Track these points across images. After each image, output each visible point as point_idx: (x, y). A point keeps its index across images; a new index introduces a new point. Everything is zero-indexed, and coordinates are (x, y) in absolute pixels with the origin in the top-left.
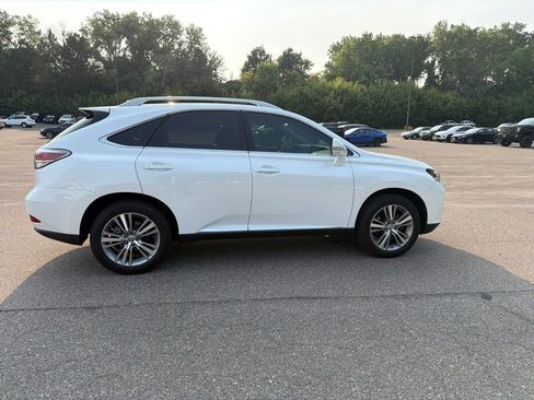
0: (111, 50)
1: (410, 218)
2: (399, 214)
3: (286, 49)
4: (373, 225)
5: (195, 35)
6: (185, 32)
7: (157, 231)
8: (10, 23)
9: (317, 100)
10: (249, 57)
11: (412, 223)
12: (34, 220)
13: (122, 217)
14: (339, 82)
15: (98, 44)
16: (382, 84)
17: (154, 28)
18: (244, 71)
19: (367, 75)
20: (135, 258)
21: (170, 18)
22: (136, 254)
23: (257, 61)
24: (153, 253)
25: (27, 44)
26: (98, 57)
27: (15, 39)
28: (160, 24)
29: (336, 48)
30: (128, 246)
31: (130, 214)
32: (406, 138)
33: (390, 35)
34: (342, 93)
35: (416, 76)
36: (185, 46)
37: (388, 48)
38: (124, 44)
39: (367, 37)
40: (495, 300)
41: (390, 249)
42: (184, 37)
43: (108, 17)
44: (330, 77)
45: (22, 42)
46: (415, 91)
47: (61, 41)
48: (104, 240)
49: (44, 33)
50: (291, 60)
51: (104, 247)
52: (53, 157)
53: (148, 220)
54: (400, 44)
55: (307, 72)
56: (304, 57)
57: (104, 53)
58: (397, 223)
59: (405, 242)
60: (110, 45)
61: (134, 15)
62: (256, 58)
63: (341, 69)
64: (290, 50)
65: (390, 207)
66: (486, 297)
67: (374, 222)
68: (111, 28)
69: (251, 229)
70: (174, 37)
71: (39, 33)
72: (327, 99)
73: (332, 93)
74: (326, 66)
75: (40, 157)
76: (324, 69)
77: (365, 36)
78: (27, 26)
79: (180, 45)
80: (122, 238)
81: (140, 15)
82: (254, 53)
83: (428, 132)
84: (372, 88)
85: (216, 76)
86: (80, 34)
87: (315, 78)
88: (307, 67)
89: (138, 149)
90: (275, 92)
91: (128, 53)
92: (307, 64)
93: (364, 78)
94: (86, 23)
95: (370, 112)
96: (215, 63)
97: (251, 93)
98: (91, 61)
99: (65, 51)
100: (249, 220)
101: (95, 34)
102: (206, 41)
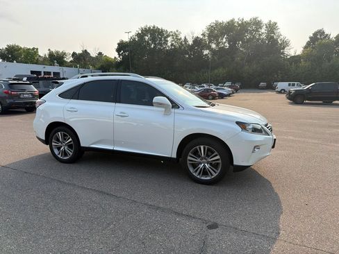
0: (218, 44)
1: (218, 157)
4: (189, 158)
5: (272, 27)
6: (264, 27)
7: (72, 143)
8: (168, 36)
10: (311, 38)
11: (220, 161)
13: (59, 134)
15: (210, 42)
17: (244, 26)
18: (305, 48)
20: (65, 156)
21: (255, 19)
22: (65, 153)
23: (317, 39)
24: (71, 154)
25: (174, 46)
26: (209, 48)
27: (169, 44)
28: (247, 24)
30: (62, 149)
31: (62, 133)
36: (264, 36)
38: (224, 40)
42: (263, 30)
43: (217, 24)
45: (172, 45)
48: (53, 144)
49: (183, 38)
53: (69, 137)
57: (214, 46)
58: (209, 160)
59: (215, 175)
60: (217, 40)
61: (232, 21)
65: (202, 147)
67: (191, 156)
68: (217, 31)
69: (115, 149)
70: (257, 31)
71: (181, 39)
78: (176, 36)
79: (260, 35)
80: (60, 144)
81: (236, 20)
82: (315, 34)
85: (283, 53)
86: (201, 37)
90: (329, 61)
91: (227, 44)
94: (205, 30)
96: (285, 44)
97: (308, 64)
98: (206, 52)
99: (191, 47)
100: (114, 144)
101: (209, 36)
102: (279, 30)
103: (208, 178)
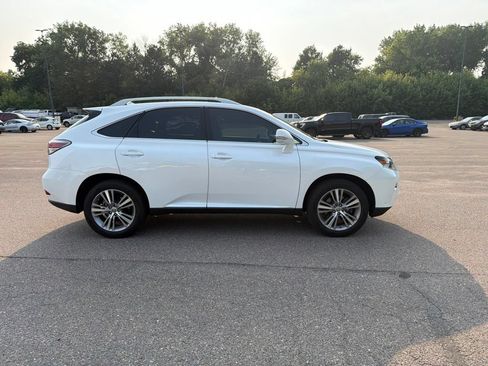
0: (183, 57)
1: (357, 201)
2: (346, 197)
3: (336, 46)
4: (320, 207)
5: (254, 40)
6: (244, 37)
7: (133, 204)
8: (106, 40)
9: (366, 93)
10: (301, 56)
11: (359, 206)
12: (48, 193)
13: (107, 192)
14: (388, 75)
15: (172, 53)
16: (434, 74)
17: (218, 35)
18: (296, 69)
19: (418, 67)
20: (117, 226)
21: (232, 26)
22: (118, 222)
23: (308, 59)
24: (130, 222)
25: (118, 57)
26: (173, 64)
27: (109, 53)
28: (223, 32)
29: (387, 43)
30: (111, 216)
31: (112, 191)
32: (454, 128)
33: (445, 25)
34: (391, 85)
35: (473, 65)
36: (244, 50)
37: (441, 39)
38: (192, 52)
39: (419, 30)
41: (338, 229)
42: (243, 42)
43: (181, 30)
44: (379, 71)
45: (114, 55)
46: (470, 81)
47: (143, 52)
48: (93, 210)
49: (131, 46)
50: (341, 57)
51: (94, 215)
52: (59, 146)
53: (126, 195)
54: (455, 34)
55: (357, 67)
56: (354, 53)
57: (177, 60)
58: (344, 206)
59: (353, 223)
60: (182, 53)
61: (201, 25)
62: (308, 57)
63: (392, 63)
64: (340, 47)
65: (337, 191)
66: (404, 275)
67: (322, 204)
68: (182, 39)
69: (209, 206)
70: (235, 42)
71: (127, 47)
72: (376, 91)
73: (381, 86)
74: (377, 60)
75: (51, 146)
76: (374, 63)
77: (417, 28)
78: (118, 41)
79: (240, 49)
80: (107, 209)
81: (206, 25)
82: (306, 52)
83: (477, 122)
84: (423, 80)
85: (270, 75)
86: (159, 45)
87: (365, 72)
88: (356, 62)
89: (120, 139)
90: (324, 87)
91: (196, 59)
92: (357, 59)
93: (415, 70)
94: (164, 36)
95: (421, 103)
96: (271, 63)
97: (301, 89)
98: (167, 68)
99: (146, 60)
100: (207, 198)
101: (170, 45)
102: (262, 44)
103: (345, 228)
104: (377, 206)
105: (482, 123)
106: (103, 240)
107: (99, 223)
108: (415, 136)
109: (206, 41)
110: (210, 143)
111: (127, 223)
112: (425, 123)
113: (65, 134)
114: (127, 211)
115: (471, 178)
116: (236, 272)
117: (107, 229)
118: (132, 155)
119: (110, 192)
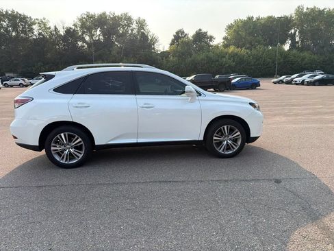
0: (91, 36)
1: (239, 133)
2: (231, 131)
4: (215, 138)
5: (141, 24)
6: (135, 22)
7: (82, 143)
8: (34, 23)
9: (218, 61)
10: (175, 36)
11: (240, 136)
12: (15, 138)
13: (62, 135)
14: (232, 49)
15: (83, 33)
16: (260, 48)
17: (116, 21)
18: (171, 44)
19: (250, 43)
20: (70, 159)
21: (126, 15)
22: (71, 156)
24: (81, 156)
25: (43, 35)
26: (84, 41)
27: (36, 33)
28: (120, 18)
29: (230, 27)
30: (66, 152)
31: (66, 133)
32: (275, 83)
33: (266, 16)
34: (234, 55)
35: (283, 42)
36: (135, 31)
37: (264, 25)
38: (98, 33)
39: (250, 19)
40: (283, 183)
41: (226, 153)
42: (134, 26)
43: (90, 17)
44: (226, 46)
45: (40, 34)
46: (282, 52)
47: (62, 32)
48: (52, 148)
49: (53, 28)
50: (201, 36)
51: (53, 152)
52: (23, 102)
53: (77, 137)
54: (272, 22)
55: (211, 43)
56: (209, 34)
57: (87, 38)
58: (230, 137)
59: (236, 148)
60: (91, 33)
61: (104, 14)
62: (179, 37)
63: (233, 40)
64: (200, 30)
65: (225, 127)
66: (278, 181)
67: (216, 136)
68: (91, 22)
69: (139, 141)
70: (128, 26)
71: (49, 28)
72: (224, 60)
73: (227, 56)
74: (224, 39)
75: (17, 101)
76: (222, 41)
77: (249, 18)
78: (43, 24)
79: (132, 30)
80: (63, 147)
81: (108, 13)
82: (177, 33)
83: (289, 79)
84: (254, 51)
85: (154, 49)
86: (73, 27)
87: (217, 47)
88: (211, 40)
89: (71, 95)
90: (191, 57)
91: (101, 37)
92: (211, 38)
93: (248, 46)
94: (77, 21)
95: (253, 67)
96: (154, 41)
97: (175, 59)
98: (80, 43)
99: (64, 38)
101: (82, 27)
102: (147, 28)
103: (231, 152)
104: (252, 136)
105: (292, 80)
106: (61, 170)
107: (57, 158)
108: (252, 89)
109: (109, 25)
110: (138, 96)
111: (78, 157)
112: (258, 80)
113: (27, 92)
114: (78, 148)
115: (296, 115)
116: (167, 187)
117: (63, 162)
118: (81, 107)
119: (65, 135)
